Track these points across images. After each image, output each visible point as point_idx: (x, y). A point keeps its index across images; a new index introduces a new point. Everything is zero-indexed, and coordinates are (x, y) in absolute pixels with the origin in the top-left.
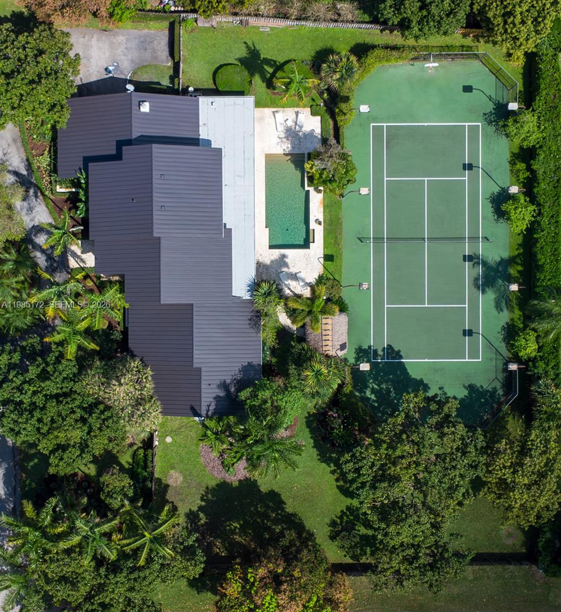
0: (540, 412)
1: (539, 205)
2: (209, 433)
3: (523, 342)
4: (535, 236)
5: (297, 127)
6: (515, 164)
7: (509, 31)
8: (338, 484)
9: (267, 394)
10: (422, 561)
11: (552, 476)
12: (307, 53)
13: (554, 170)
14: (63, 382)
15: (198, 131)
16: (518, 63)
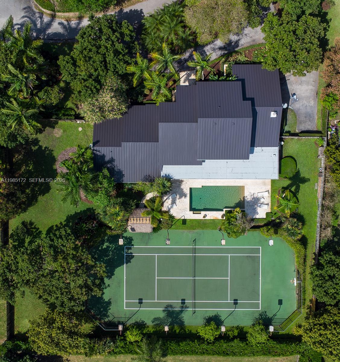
0: (94, 343)
1: (214, 343)
2: (83, 150)
3: (135, 333)
4: (196, 340)
5: (260, 204)
6: (237, 329)
7: (316, 327)
8: (54, 227)
9: (106, 185)
10: (8, 274)
11: (57, 350)
12: (302, 210)
13: (234, 351)
14: (113, 64)
15: (259, 147)
16: (295, 331)
